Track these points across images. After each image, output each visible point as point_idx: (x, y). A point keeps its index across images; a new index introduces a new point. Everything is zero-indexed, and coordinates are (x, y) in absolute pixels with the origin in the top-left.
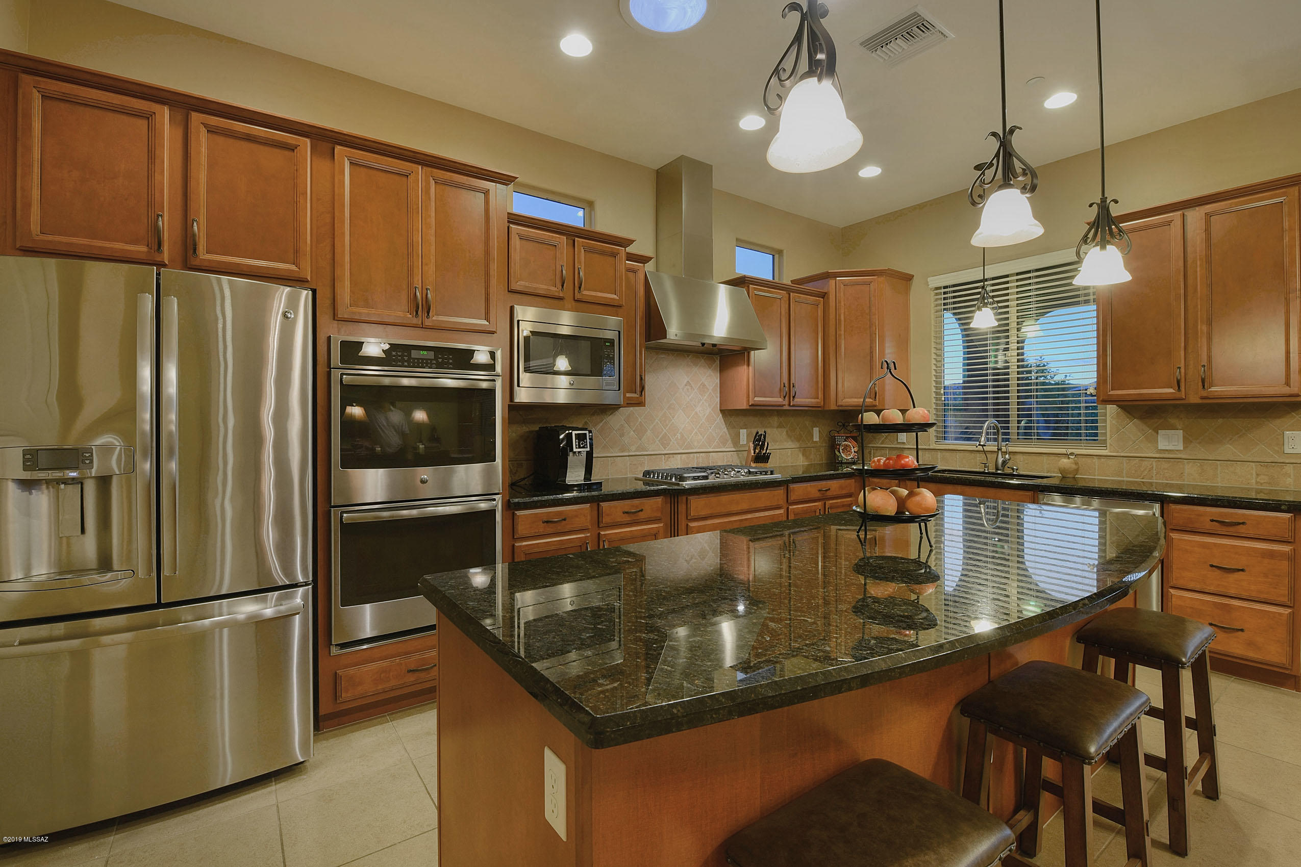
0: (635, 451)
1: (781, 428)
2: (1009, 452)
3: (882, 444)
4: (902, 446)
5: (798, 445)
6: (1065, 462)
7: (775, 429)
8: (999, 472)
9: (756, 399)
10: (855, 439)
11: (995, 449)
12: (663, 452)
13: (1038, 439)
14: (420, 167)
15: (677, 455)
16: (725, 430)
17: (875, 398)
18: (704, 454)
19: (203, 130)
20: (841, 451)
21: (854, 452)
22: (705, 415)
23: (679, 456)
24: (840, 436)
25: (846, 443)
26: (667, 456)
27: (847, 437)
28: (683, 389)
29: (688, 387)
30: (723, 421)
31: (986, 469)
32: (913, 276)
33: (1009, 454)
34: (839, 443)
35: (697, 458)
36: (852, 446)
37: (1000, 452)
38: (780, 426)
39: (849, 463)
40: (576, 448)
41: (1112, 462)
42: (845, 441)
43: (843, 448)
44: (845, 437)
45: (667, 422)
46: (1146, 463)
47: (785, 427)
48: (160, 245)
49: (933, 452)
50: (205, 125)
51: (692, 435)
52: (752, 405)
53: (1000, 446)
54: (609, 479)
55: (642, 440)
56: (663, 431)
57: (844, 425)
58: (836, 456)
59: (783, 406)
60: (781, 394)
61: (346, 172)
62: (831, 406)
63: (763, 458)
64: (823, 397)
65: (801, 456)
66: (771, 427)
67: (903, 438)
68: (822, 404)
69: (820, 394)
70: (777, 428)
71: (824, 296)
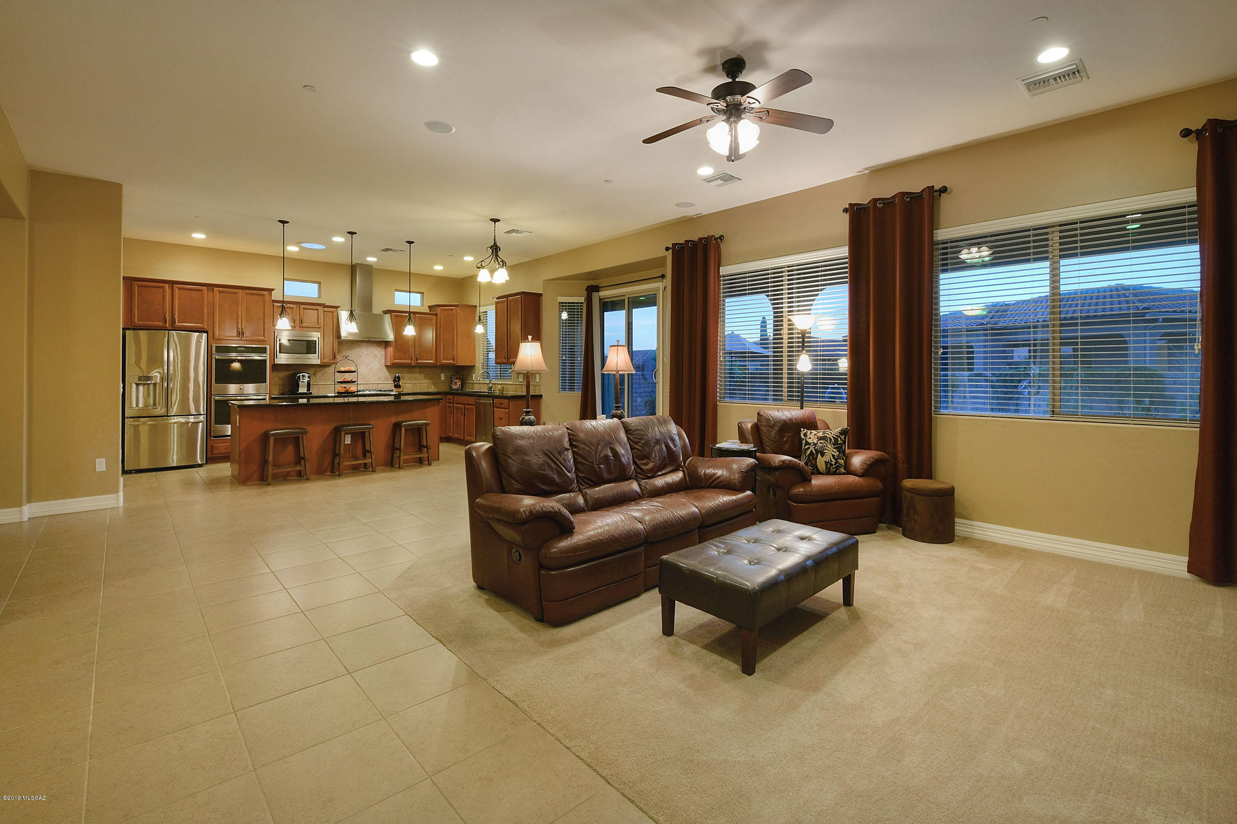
3: (470, 381)
4: (474, 382)
5: (430, 381)
8: (489, 391)
9: (395, 361)
10: (460, 379)
11: (489, 382)
14: (240, 290)
16: (388, 374)
17: (454, 360)
18: (375, 384)
19: (177, 289)
21: (459, 384)
22: (376, 368)
23: (363, 385)
24: (454, 377)
25: (456, 381)
27: (457, 378)
28: (364, 356)
29: (368, 356)
30: (386, 370)
31: (487, 390)
33: (491, 384)
34: (453, 380)
36: (458, 382)
38: (421, 372)
40: (302, 380)
43: (454, 383)
47: (423, 373)
48: (165, 322)
50: (178, 288)
51: (369, 376)
52: (392, 364)
57: (457, 373)
58: (451, 387)
59: (411, 364)
60: (410, 359)
61: (218, 295)
62: (438, 364)
63: (397, 386)
64: (435, 360)
65: (433, 386)
66: (415, 373)
67: (474, 379)
68: (434, 363)
69: (434, 358)
70: (418, 373)
71: (436, 315)
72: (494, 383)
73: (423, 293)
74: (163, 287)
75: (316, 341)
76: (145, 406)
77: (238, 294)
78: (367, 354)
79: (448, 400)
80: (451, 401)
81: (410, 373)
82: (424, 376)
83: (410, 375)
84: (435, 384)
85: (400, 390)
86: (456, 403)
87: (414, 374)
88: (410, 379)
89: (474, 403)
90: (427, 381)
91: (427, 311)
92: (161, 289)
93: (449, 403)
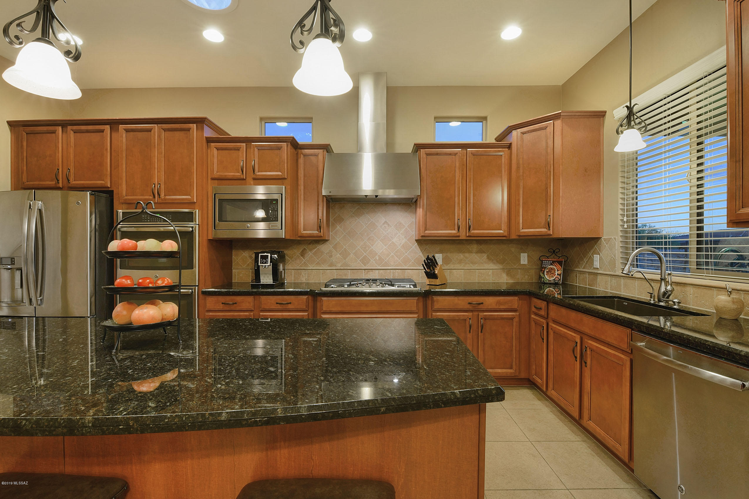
0: (340, 266)
1: (482, 253)
2: (673, 282)
3: (584, 268)
4: (596, 271)
5: (501, 266)
6: (723, 299)
7: (474, 254)
8: (662, 304)
9: (427, 232)
10: (560, 263)
11: (658, 277)
12: (363, 268)
13: (715, 270)
14: (156, 125)
15: (375, 270)
16: (412, 254)
17: (549, 228)
18: (399, 270)
19: (72, 132)
20: (545, 273)
21: (558, 274)
22: (401, 244)
23: (377, 271)
24: (547, 261)
25: (552, 266)
26: (367, 271)
27: (554, 262)
28: (381, 226)
29: (386, 225)
30: (418, 247)
31: (652, 299)
32: (605, 112)
33: (671, 285)
34: (545, 266)
35: (393, 273)
36: (556, 270)
37: (663, 283)
38: (480, 251)
39: (550, 284)
40: (260, 263)
42: (551, 264)
43: (547, 271)
44: (551, 262)
45: (367, 248)
47: (485, 253)
48: (58, 180)
49: (618, 279)
50: (72, 130)
51: (389, 257)
52: (422, 236)
53: (663, 276)
55: (347, 260)
56: (364, 254)
57: (554, 251)
58: (540, 277)
59: (459, 236)
60: (456, 227)
61: (124, 135)
62: (513, 237)
63: (431, 275)
64: (506, 229)
65: (504, 276)
66: (470, 252)
67: (597, 264)
68: (506, 234)
69: (504, 226)
70: (477, 253)
71: (509, 146)
72: (684, 282)
73: (485, 118)
74: (54, 132)
75: (277, 200)
76: (12, 301)
77: (152, 131)
78: (386, 222)
79: (534, 309)
80: (542, 313)
81: (460, 251)
82: (488, 258)
83: (461, 256)
84: (509, 273)
85: (438, 282)
86: (555, 322)
87: (467, 255)
88: (460, 262)
89: (624, 346)
90: (492, 266)
91: (494, 141)
92: (54, 135)
93: (536, 314)
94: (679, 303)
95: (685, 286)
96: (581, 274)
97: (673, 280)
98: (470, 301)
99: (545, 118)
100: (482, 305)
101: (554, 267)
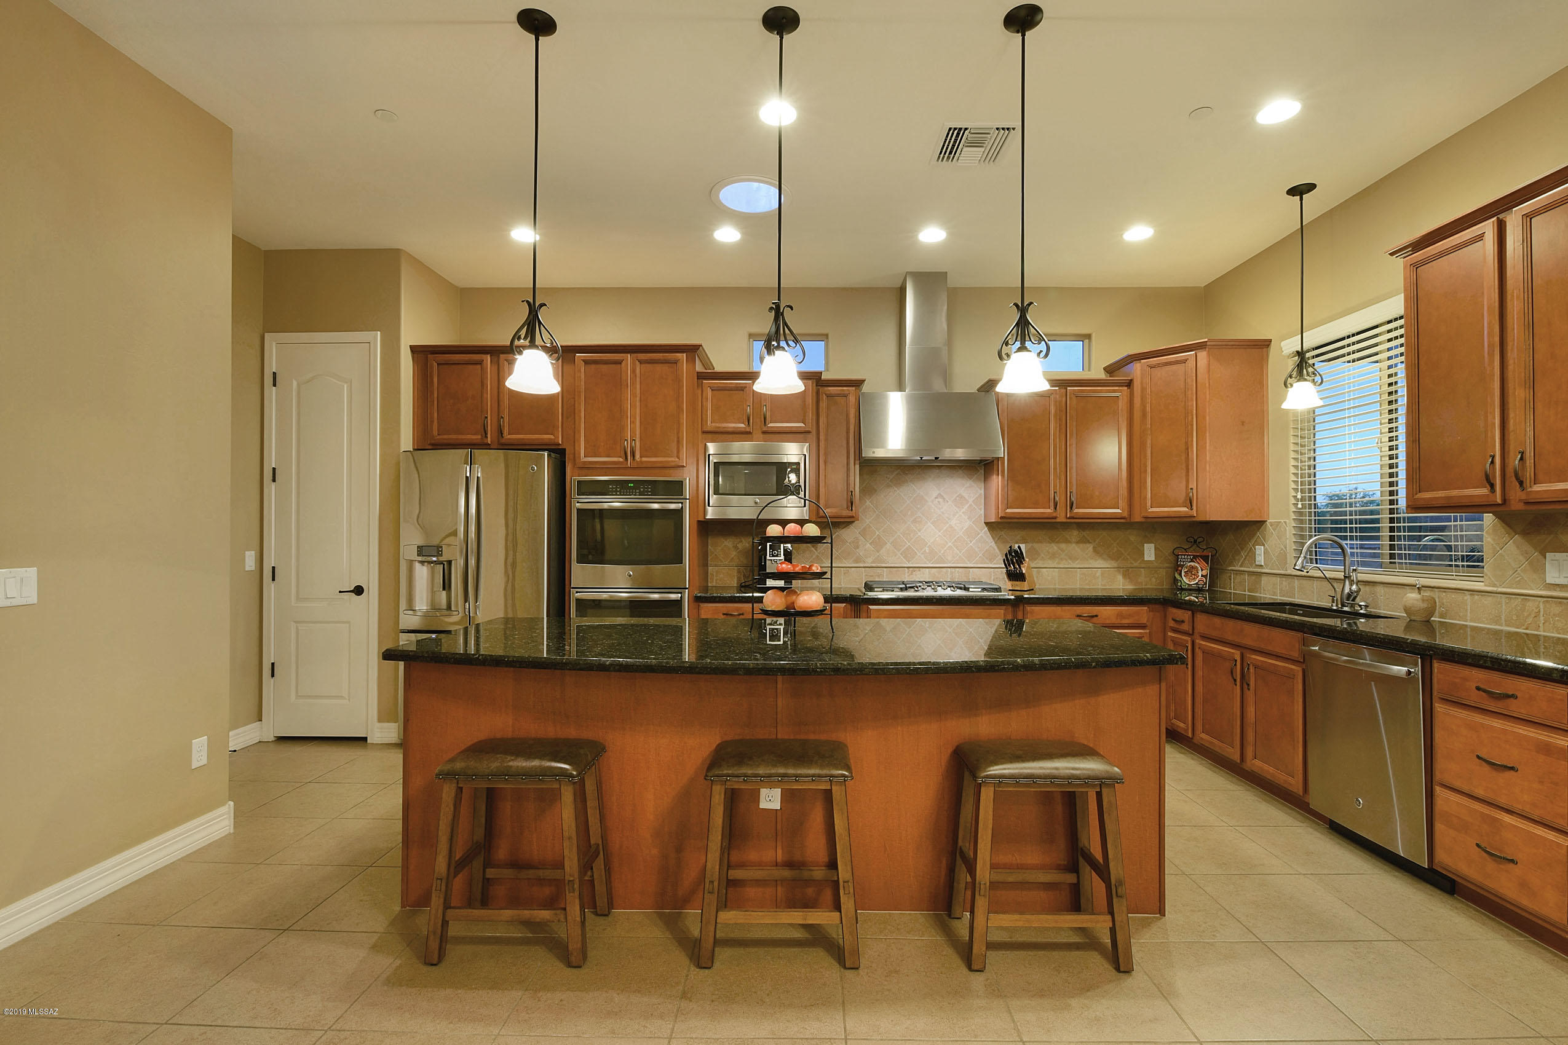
0: (871, 563)
1: (1085, 543)
2: (1359, 581)
3: (1241, 566)
4: (1259, 570)
5: (1114, 564)
6: (1412, 596)
7: (1074, 545)
8: (1346, 609)
9: (1008, 511)
10: (1205, 558)
11: (1341, 575)
12: (906, 566)
14: (629, 355)
15: (924, 569)
16: (992, 544)
17: (1191, 506)
18: (961, 569)
19: (506, 363)
20: (1183, 574)
21: (1202, 576)
22: (963, 528)
23: (927, 570)
24: (1184, 555)
25: (1192, 564)
26: (911, 569)
27: (1195, 557)
28: (932, 502)
29: (941, 500)
30: (989, 534)
31: (1334, 604)
32: (1270, 341)
33: (1357, 585)
34: (1182, 563)
35: (952, 573)
36: (1200, 569)
37: (1347, 582)
38: (1083, 541)
39: (1190, 590)
40: (770, 556)
41: (1488, 601)
42: (1192, 561)
43: (1186, 570)
44: (1192, 557)
45: (912, 535)
46: (1531, 605)
47: (1090, 543)
48: (486, 434)
49: (1290, 580)
50: (507, 360)
51: (945, 548)
52: (1002, 518)
53: (1347, 573)
54: (841, 588)
55: (881, 552)
56: (906, 544)
57: (1195, 541)
58: (1175, 580)
59: (1055, 518)
60: (1052, 504)
61: (583, 370)
62: (1137, 518)
63: (1015, 576)
64: (1126, 507)
65: (1120, 578)
66: (1067, 541)
67: (1260, 559)
68: (1126, 514)
69: (1122, 503)
70: (1077, 543)
71: (1129, 384)
72: (1373, 580)
73: (1088, 336)
74: (480, 363)
75: (799, 464)
76: (432, 609)
77: (623, 364)
78: (940, 495)
79: (1172, 624)
80: (1186, 627)
81: (1052, 540)
82: (1095, 550)
83: (1054, 547)
84: (1127, 573)
85: (1025, 586)
86: (1204, 637)
87: (1063, 546)
88: (1053, 556)
89: (1295, 654)
90: (1100, 563)
91: (1102, 375)
92: (479, 367)
93: (1175, 631)
94: (1366, 606)
95: (1374, 585)
96: (1237, 574)
97: (1359, 579)
98: (1078, 613)
99: (1183, 347)
100: (1095, 618)
101: (1196, 565)
